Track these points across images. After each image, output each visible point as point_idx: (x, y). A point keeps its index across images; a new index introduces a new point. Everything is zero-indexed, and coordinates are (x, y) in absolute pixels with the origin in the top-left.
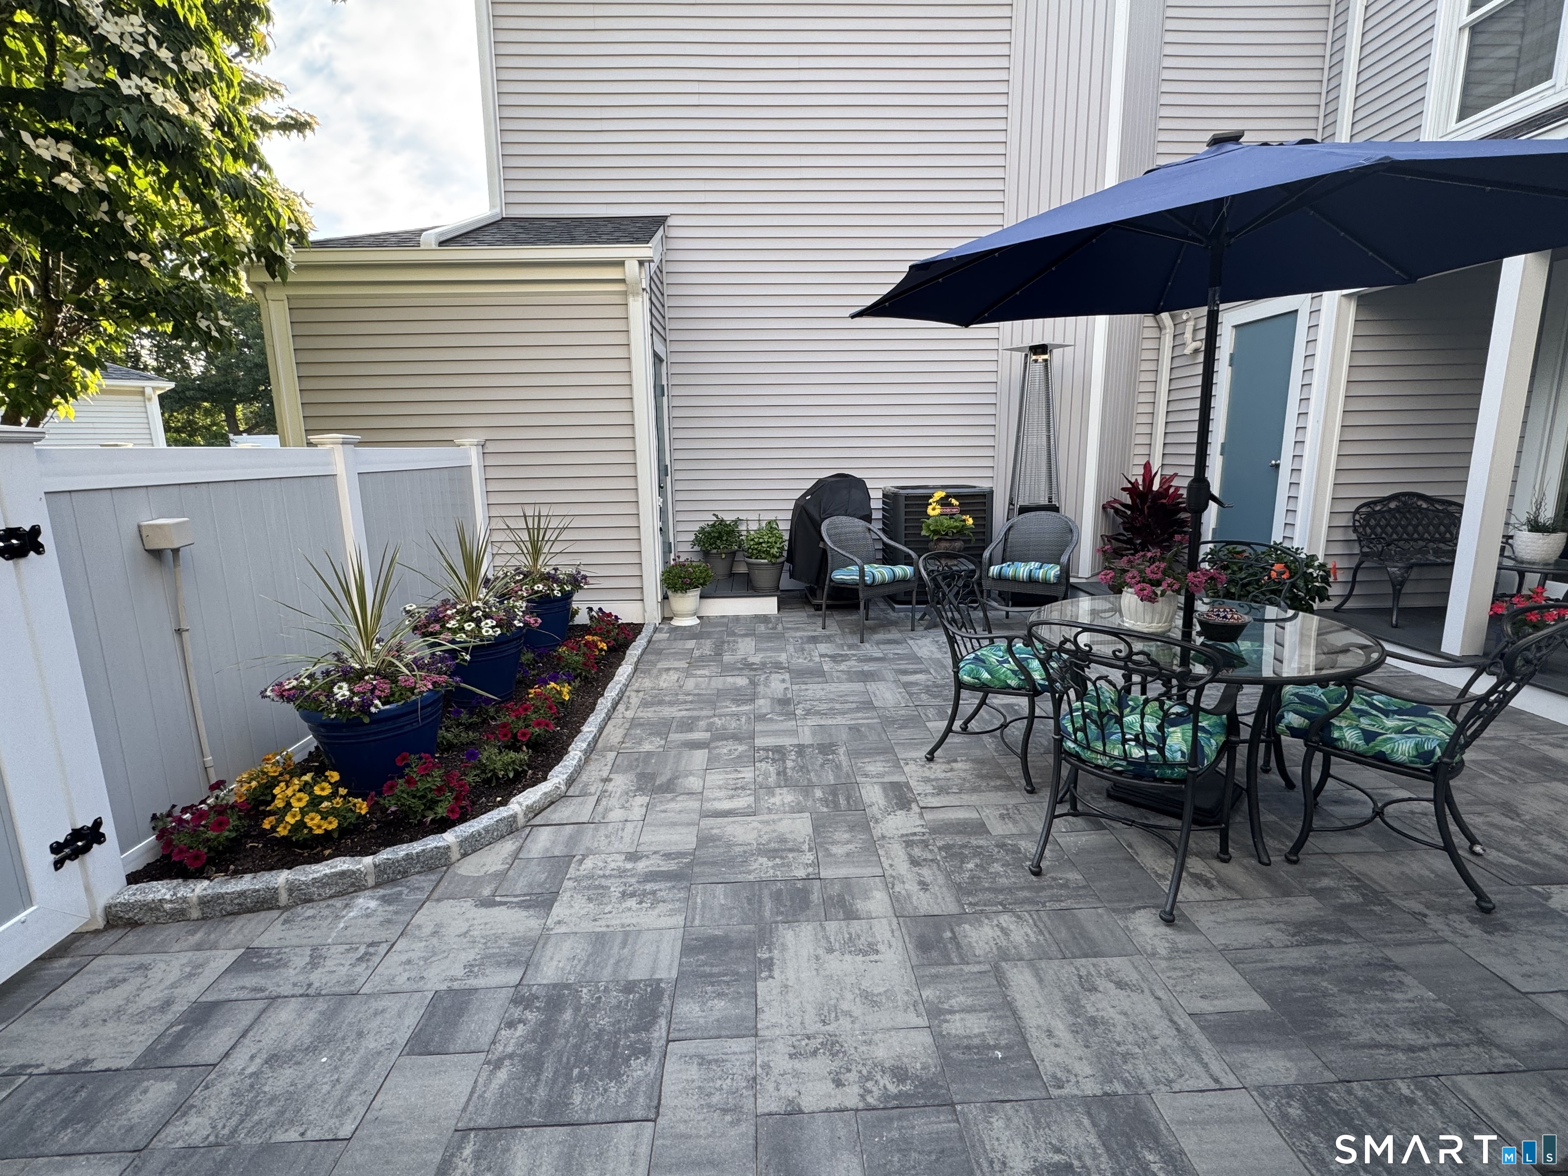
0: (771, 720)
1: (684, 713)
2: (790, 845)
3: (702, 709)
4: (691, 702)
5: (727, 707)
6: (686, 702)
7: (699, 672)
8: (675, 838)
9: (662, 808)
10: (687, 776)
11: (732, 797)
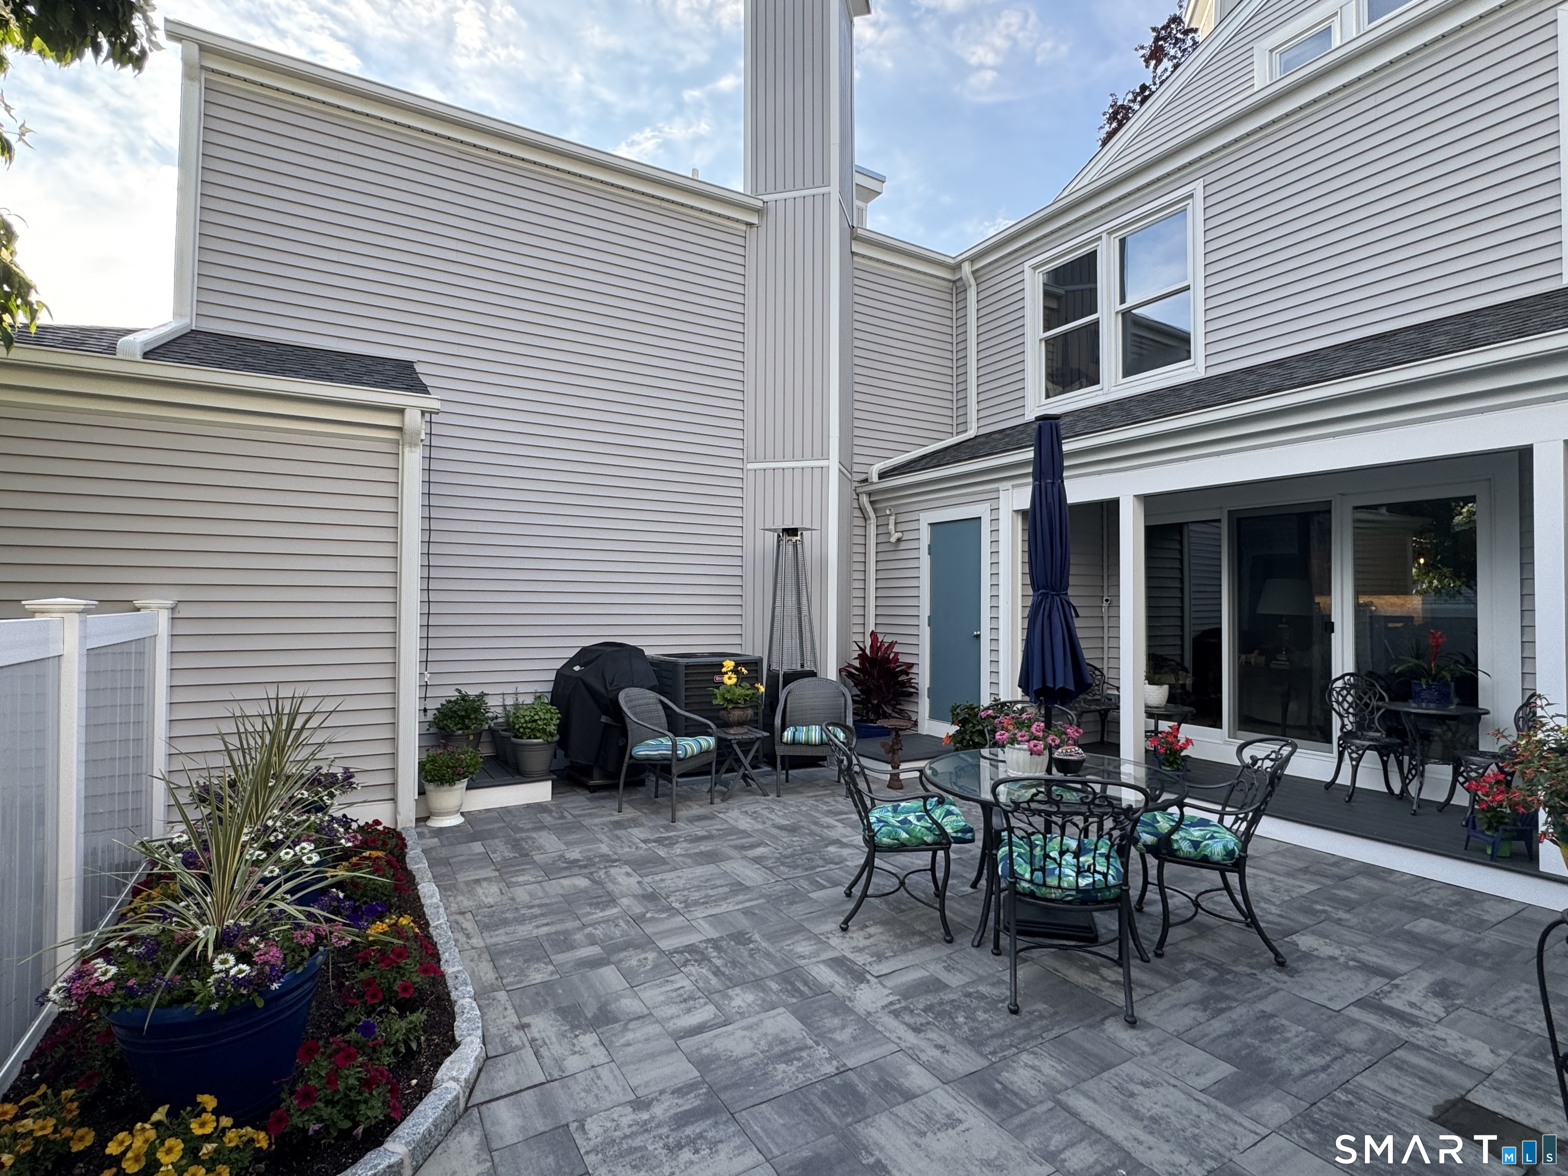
0: (652, 919)
1: (545, 929)
2: (793, 1044)
3: (562, 921)
4: (542, 915)
5: (590, 914)
6: (536, 917)
7: (520, 879)
8: (667, 1071)
9: (622, 1041)
10: (617, 1000)
11: (689, 1011)
